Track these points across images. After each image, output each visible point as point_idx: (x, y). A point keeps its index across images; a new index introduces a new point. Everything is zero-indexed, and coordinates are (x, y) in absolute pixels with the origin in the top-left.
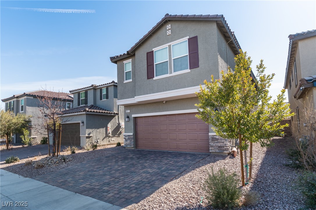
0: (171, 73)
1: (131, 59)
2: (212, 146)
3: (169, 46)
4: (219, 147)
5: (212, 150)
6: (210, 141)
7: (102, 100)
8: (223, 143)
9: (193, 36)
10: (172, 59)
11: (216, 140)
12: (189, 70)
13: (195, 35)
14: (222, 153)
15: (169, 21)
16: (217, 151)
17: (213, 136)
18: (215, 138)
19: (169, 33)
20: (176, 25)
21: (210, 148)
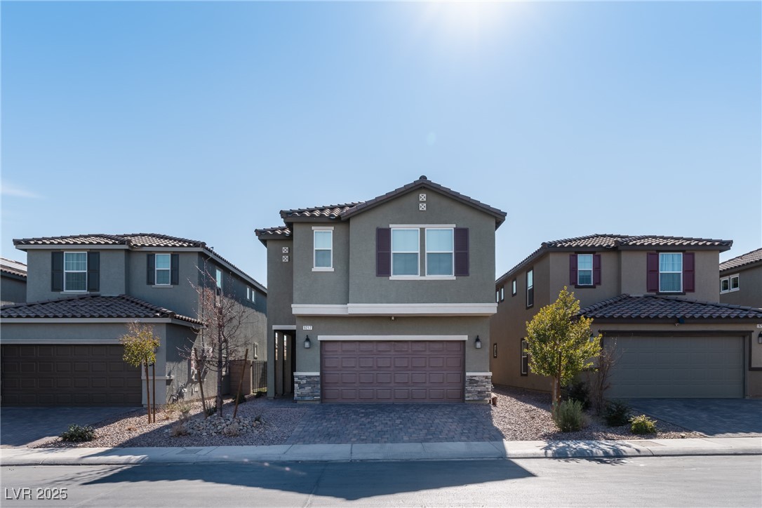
0: (423, 274)
1: (333, 228)
2: (469, 392)
3: (421, 228)
4: (479, 392)
5: (468, 397)
6: (467, 384)
7: (153, 286)
8: (485, 386)
9: (462, 226)
10: (426, 252)
11: (475, 383)
12: (452, 277)
13: (466, 227)
14: (482, 400)
15: (424, 187)
16: (476, 398)
17: (471, 377)
18: (474, 380)
19: (423, 207)
20: (436, 199)
21: (466, 395)
